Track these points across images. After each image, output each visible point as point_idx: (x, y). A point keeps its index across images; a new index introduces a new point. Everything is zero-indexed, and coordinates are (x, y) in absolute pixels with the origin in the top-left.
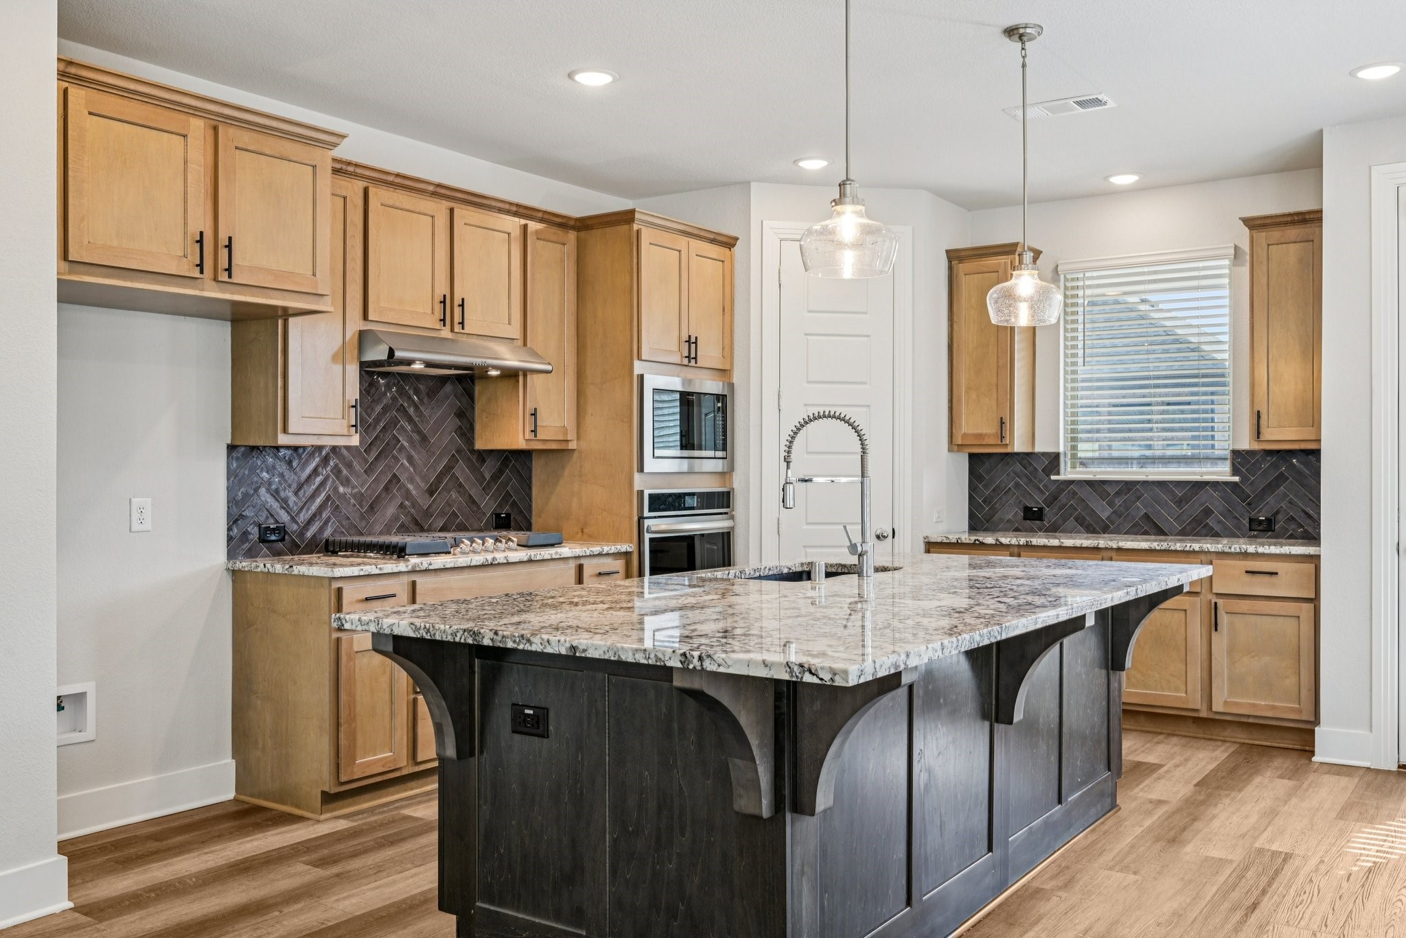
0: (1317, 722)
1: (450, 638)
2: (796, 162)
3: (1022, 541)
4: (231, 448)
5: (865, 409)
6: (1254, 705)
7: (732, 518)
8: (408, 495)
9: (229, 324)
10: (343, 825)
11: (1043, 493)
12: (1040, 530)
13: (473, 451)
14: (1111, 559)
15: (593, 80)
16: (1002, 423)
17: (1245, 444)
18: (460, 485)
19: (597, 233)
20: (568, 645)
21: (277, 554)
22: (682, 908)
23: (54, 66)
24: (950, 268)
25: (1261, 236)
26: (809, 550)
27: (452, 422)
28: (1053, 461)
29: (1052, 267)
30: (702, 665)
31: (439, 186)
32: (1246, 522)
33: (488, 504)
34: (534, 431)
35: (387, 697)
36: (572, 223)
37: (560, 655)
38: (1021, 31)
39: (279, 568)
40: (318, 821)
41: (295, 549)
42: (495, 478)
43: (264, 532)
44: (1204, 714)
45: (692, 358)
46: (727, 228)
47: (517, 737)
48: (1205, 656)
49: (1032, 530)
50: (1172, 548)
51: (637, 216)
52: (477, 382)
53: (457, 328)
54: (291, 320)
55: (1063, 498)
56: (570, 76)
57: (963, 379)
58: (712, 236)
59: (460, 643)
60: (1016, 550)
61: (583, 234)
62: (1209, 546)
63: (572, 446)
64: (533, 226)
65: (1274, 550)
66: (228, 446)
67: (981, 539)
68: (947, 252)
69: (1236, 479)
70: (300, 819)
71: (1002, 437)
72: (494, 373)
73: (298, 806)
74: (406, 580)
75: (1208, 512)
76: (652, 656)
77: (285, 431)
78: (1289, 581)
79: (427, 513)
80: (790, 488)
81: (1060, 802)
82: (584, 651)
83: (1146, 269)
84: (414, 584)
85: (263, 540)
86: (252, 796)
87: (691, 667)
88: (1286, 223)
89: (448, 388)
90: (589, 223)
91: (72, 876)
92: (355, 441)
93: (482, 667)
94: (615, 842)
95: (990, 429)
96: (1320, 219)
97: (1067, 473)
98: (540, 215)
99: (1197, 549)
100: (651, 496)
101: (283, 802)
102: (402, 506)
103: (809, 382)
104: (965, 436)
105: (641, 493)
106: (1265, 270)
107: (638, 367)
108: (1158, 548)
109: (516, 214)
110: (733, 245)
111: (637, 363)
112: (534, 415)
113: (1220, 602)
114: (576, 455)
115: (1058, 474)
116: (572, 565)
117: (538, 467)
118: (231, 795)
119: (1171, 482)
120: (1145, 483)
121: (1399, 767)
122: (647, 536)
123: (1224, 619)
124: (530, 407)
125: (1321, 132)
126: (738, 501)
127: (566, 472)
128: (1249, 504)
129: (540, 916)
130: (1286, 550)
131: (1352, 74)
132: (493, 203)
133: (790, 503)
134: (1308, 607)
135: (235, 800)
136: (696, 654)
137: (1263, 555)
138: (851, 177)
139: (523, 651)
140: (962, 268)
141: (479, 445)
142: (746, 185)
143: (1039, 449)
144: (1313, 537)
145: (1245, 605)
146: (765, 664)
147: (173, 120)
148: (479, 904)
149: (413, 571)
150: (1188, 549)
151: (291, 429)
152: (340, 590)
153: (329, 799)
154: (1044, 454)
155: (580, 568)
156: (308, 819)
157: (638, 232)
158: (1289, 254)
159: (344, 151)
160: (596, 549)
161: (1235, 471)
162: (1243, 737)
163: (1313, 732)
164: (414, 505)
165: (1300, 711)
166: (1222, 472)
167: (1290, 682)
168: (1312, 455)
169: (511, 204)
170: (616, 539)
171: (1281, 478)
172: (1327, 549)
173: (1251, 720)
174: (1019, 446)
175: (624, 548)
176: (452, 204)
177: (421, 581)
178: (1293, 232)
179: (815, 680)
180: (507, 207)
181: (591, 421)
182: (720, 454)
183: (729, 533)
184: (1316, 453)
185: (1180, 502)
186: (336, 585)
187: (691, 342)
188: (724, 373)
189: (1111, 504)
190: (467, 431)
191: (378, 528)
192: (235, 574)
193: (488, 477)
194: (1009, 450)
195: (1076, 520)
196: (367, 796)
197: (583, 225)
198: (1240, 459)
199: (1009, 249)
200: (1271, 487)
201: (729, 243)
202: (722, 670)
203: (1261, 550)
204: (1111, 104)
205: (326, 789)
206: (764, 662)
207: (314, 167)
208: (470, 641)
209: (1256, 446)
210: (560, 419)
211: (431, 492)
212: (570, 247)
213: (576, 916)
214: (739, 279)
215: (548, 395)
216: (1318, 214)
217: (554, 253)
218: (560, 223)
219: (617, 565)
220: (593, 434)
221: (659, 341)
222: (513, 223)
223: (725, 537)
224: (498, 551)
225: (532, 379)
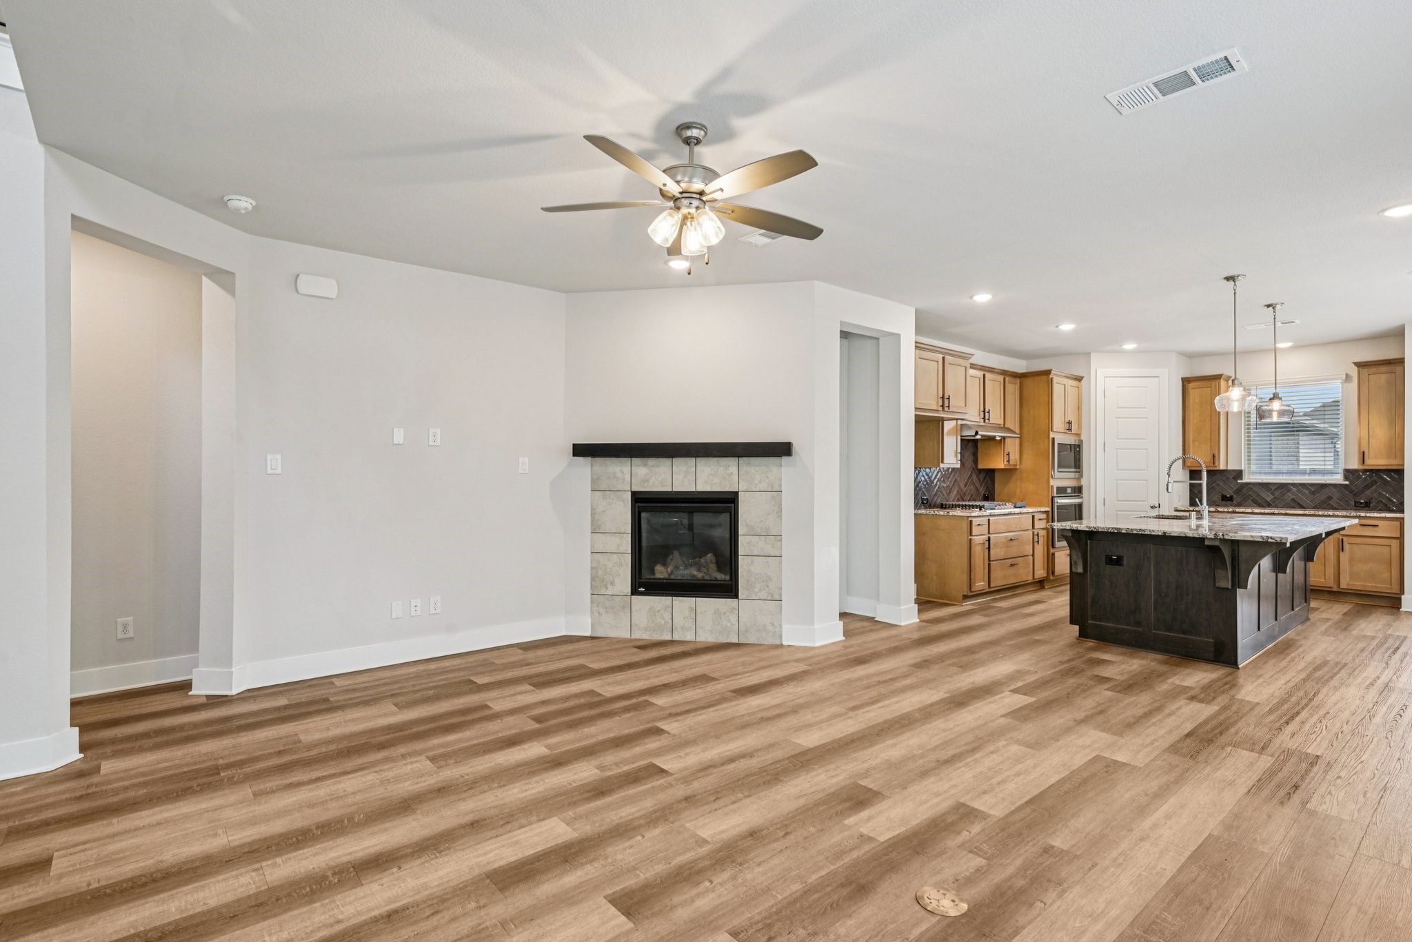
0: (1402, 591)
4: (915, 469)
6: (1364, 586)
7: (1082, 498)
8: (959, 487)
10: (973, 607)
11: (1233, 489)
12: (1231, 505)
13: (977, 469)
16: (1214, 456)
17: (1354, 465)
18: (974, 483)
19: (1031, 379)
21: (926, 508)
22: (1187, 620)
23: (913, 345)
24: (1184, 386)
25: (1365, 371)
27: (971, 458)
28: (1239, 474)
31: (982, 366)
32: (1353, 503)
33: (982, 490)
34: (1009, 461)
35: (983, 561)
36: (1018, 375)
38: (1273, 305)
39: (942, 513)
40: (960, 606)
41: (931, 506)
42: (984, 479)
43: (923, 500)
44: (1335, 589)
45: (1070, 430)
46: (1080, 374)
47: (1108, 566)
48: (1336, 562)
49: (1226, 506)
50: (1317, 514)
51: (1053, 372)
53: (987, 421)
54: (945, 422)
55: (1244, 490)
56: (1059, 327)
57: (1191, 436)
58: (1075, 377)
61: (1024, 380)
62: (1337, 513)
63: (1018, 467)
65: (1376, 515)
68: (1182, 378)
69: (1347, 483)
70: (952, 605)
71: (1214, 463)
72: (998, 438)
73: (950, 600)
74: (987, 518)
75: (1330, 498)
77: (942, 462)
78: (1385, 529)
79: (965, 494)
80: (1170, 485)
81: (1293, 610)
84: (989, 520)
85: (923, 503)
86: (928, 596)
88: (1379, 364)
89: (970, 444)
90: (1027, 375)
92: (960, 466)
93: (1091, 543)
94: (1156, 600)
95: (1206, 459)
96: (1404, 362)
97: (1247, 478)
99: (1332, 514)
100: (1057, 488)
101: (942, 599)
102: (958, 491)
103: (1118, 439)
104: (1191, 462)
105: (1052, 487)
106: (1367, 386)
107: (1052, 435)
108: (1308, 513)
110: (1081, 380)
111: (1051, 433)
112: (1009, 454)
113: (1345, 539)
114: (1018, 471)
115: (1242, 479)
116: (1030, 516)
117: (997, 477)
119: (1308, 484)
120: (1293, 485)
122: (1056, 505)
123: (1346, 546)
124: (1006, 452)
125: (1404, 325)
126: (1085, 490)
127: (1013, 478)
128: (1354, 494)
129: (1119, 625)
130: (1383, 515)
132: (996, 371)
133: (1170, 490)
134: (1397, 541)
137: (1370, 517)
138: (1237, 377)
140: (1191, 385)
141: (980, 467)
142: (1089, 354)
143: (1230, 468)
144: (1402, 511)
145: (1360, 540)
148: (1090, 622)
149: (990, 515)
150: (1326, 514)
151: (945, 461)
152: (971, 522)
153: (966, 597)
154: (1233, 470)
155: (1033, 516)
156: (955, 605)
157: (1052, 379)
158: (1381, 378)
159: (973, 360)
160: (1039, 510)
161: (1346, 478)
162: (1356, 600)
163: (1400, 599)
165: (1391, 588)
166: (1339, 479)
167: (1386, 575)
168: (1399, 472)
169: (1001, 370)
170: (1041, 506)
171: (1374, 482)
173: (1362, 593)
174: (1222, 467)
175: (1047, 509)
176: (985, 373)
177: (991, 518)
178: (1383, 369)
181: (1025, 457)
182: (1078, 470)
183: (1081, 504)
184: (1403, 470)
185: (1313, 493)
186: (970, 519)
187: (1070, 423)
188: (1078, 435)
189: (1272, 494)
190: (976, 461)
191: (956, 499)
193: (981, 480)
194: (1217, 469)
195: (1252, 501)
196: (973, 599)
197: (1022, 376)
198: (1348, 473)
199: (1218, 377)
200: (1367, 487)
203: (1368, 515)
204: (1298, 322)
205: (965, 594)
207: (966, 367)
208: (1116, 531)
209: (1362, 467)
210: (1015, 456)
211: (966, 486)
212: (1018, 385)
213: (1138, 624)
214: (1084, 395)
215: (1012, 446)
216: (1401, 361)
217: (1013, 388)
218: (1015, 375)
219: (1044, 516)
220: (1028, 463)
221: (1058, 423)
222: (1001, 378)
223: (1080, 506)
224: (1009, 508)
225: (1008, 441)
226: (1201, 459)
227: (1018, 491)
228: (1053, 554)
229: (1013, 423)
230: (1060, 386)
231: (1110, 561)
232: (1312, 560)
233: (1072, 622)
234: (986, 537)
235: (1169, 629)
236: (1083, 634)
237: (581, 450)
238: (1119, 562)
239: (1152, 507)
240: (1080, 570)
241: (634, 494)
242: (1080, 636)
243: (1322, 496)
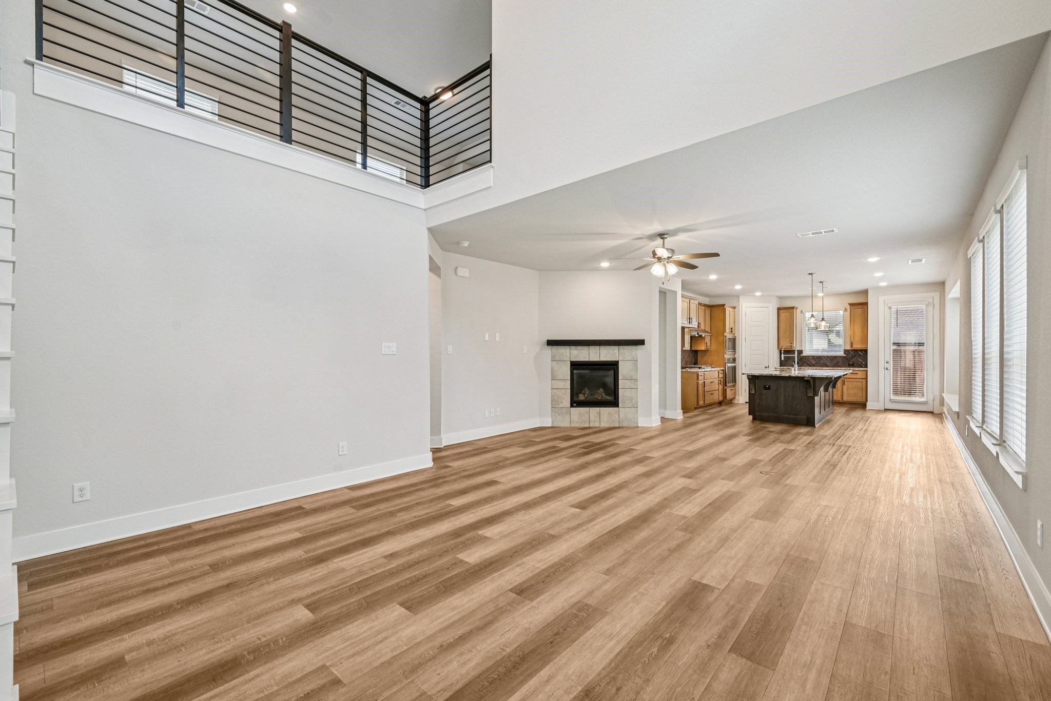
0: (867, 401)
6: (853, 399)
7: (736, 363)
16: (790, 344)
17: (848, 348)
18: (690, 357)
19: (716, 308)
22: (797, 410)
23: (681, 295)
24: (778, 312)
25: (853, 307)
27: (691, 345)
28: (801, 352)
29: (801, 311)
32: (848, 364)
33: (693, 360)
34: (707, 346)
38: (823, 282)
42: (694, 355)
44: (842, 401)
45: (732, 332)
46: (736, 306)
47: (765, 390)
48: (842, 390)
51: (726, 305)
53: (699, 328)
54: (685, 329)
55: (803, 359)
57: (781, 334)
62: (842, 368)
63: (709, 349)
65: (857, 369)
68: (777, 308)
69: (845, 355)
71: (789, 347)
72: (703, 336)
73: (692, 409)
75: (838, 362)
77: (684, 347)
78: (860, 375)
79: (687, 362)
81: (829, 409)
88: (858, 305)
90: (714, 306)
92: (689, 349)
94: (784, 403)
96: (868, 304)
100: (727, 359)
103: (751, 336)
104: (782, 347)
105: (725, 358)
106: (853, 314)
107: (725, 334)
110: (736, 308)
112: (706, 344)
113: (845, 379)
114: (710, 351)
115: (804, 354)
117: (699, 354)
119: (830, 356)
120: (824, 356)
121: (884, 409)
122: (727, 366)
123: (846, 382)
124: (705, 342)
125: (868, 289)
126: (737, 360)
127: (707, 354)
128: (848, 360)
129: (769, 414)
130: (860, 369)
134: (865, 380)
140: (781, 311)
141: (693, 349)
142: (738, 297)
144: (867, 367)
145: (850, 380)
148: (757, 413)
152: (698, 374)
153: (696, 408)
154: (800, 350)
155: (718, 372)
157: (726, 308)
158: (859, 311)
160: (720, 369)
161: (845, 353)
162: (849, 406)
163: (866, 404)
165: (863, 400)
166: (842, 354)
167: (861, 395)
168: (866, 351)
169: (704, 304)
171: (856, 355)
172: (869, 369)
173: (852, 402)
174: (795, 349)
175: (722, 369)
178: (860, 307)
181: (712, 345)
182: (734, 351)
184: (867, 350)
185: (832, 360)
187: (732, 329)
188: (734, 334)
189: (815, 361)
190: (693, 347)
194: (791, 349)
195: (807, 364)
196: (699, 409)
197: (711, 307)
198: (846, 351)
199: (793, 308)
200: (853, 357)
201: (734, 308)
203: (854, 369)
209: (851, 349)
210: (709, 344)
212: (709, 311)
213: (777, 413)
214: (737, 315)
215: (708, 340)
216: (866, 304)
217: (708, 312)
218: (709, 306)
219: (722, 372)
220: (713, 348)
221: (728, 330)
222: (703, 308)
223: (735, 368)
224: (709, 369)
225: (706, 336)
226: (785, 345)
227: (709, 360)
228: (726, 389)
229: (708, 329)
230: (728, 310)
231: (765, 388)
232: (835, 388)
233: (750, 414)
234: (703, 381)
235: (789, 414)
236: (754, 419)
237: (551, 343)
238: (769, 388)
239: (766, 367)
240: (753, 392)
241: (571, 362)
243: (835, 362)
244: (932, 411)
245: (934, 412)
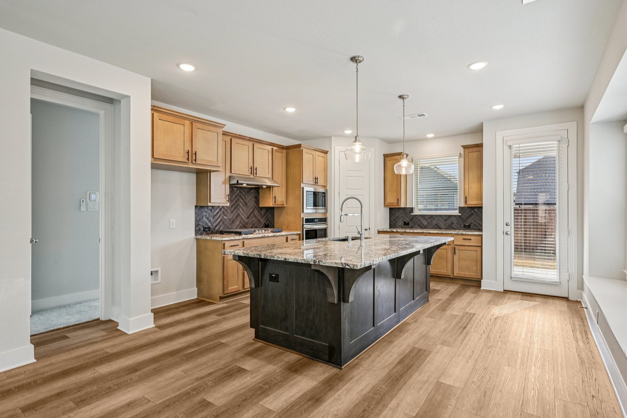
0: (482, 278)
1: (253, 256)
2: (344, 131)
3: (404, 231)
4: (196, 207)
5: (362, 196)
6: (465, 274)
7: (327, 225)
8: (242, 219)
9: (195, 174)
10: (225, 305)
11: (409, 218)
12: (408, 228)
13: (259, 207)
14: (427, 236)
15: (290, 110)
16: (398, 200)
17: (463, 205)
18: (256, 216)
19: (291, 150)
20: (284, 258)
21: (208, 234)
22: (314, 327)
23: (150, 107)
24: (384, 159)
25: (467, 150)
26: (347, 233)
27: (253, 200)
28: (412, 210)
29: (411, 159)
30: (319, 263)
31: (250, 138)
32: (463, 226)
33: (263, 221)
34: (275, 202)
35: (237, 271)
36: (285, 147)
37: (282, 261)
38: (403, 96)
39: (208, 238)
40: (219, 304)
41: (213, 233)
42: (265, 214)
43: (205, 229)
44: (452, 276)
45: (316, 183)
46: (326, 149)
47: (271, 282)
48: (452, 261)
49: (406, 228)
50: (443, 233)
51: (302, 145)
52: (260, 189)
53: (255, 175)
54: (212, 173)
55: (414, 219)
56: (284, 109)
57: (388, 188)
58: (321, 151)
59: (256, 258)
60: (402, 233)
61: (288, 150)
62: (453, 232)
63: (285, 206)
64: (275, 148)
65: (470, 233)
66: (195, 206)
67: (392, 230)
68: (384, 155)
69: (460, 214)
70: (214, 303)
71: (398, 203)
72: (264, 187)
73: (213, 300)
74: (241, 241)
75: (453, 223)
76: (306, 261)
77: (210, 202)
78: (474, 242)
79: (247, 223)
80: (342, 217)
81: (413, 300)
82: (288, 260)
83: (436, 159)
84: (244, 242)
85: (204, 230)
86: (201, 297)
87: (316, 264)
88: (473, 147)
90: (290, 147)
91: (155, 318)
92: (228, 205)
93: (261, 264)
94: (296, 310)
95: (395, 201)
96: (482, 146)
97: (416, 212)
98: (276, 145)
99: (450, 233)
100: (306, 219)
101: (209, 299)
102: (240, 222)
103: (347, 189)
104: (388, 203)
105: (303, 218)
106: (468, 159)
107: (302, 185)
108: (439, 233)
109: (270, 145)
111: (302, 184)
112: (275, 198)
113: (456, 247)
114: (286, 208)
115: (413, 213)
116: (285, 237)
117: (276, 211)
118: (196, 297)
119: (443, 215)
120: (436, 215)
121: (504, 291)
122: (305, 230)
123: (457, 251)
124: (274, 196)
125: (483, 123)
126: (329, 220)
127: (283, 213)
128: (464, 221)
129: (276, 329)
130: (473, 233)
131: (491, 107)
132: (264, 142)
133: (342, 221)
134: (480, 248)
135: (197, 298)
136: (318, 260)
137: (467, 234)
138: (358, 135)
139: (272, 259)
140: (387, 159)
141: (261, 206)
142: (330, 137)
143: (408, 206)
144: (481, 230)
145: (463, 248)
146: (336, 263)
147: (181, 121)
148: (261, 326)
149: (243, 239)
150: (447, 233)
151: (211, 202)
152: (224, 244)
153: (221, 298)
154: (409, 208)
155: (287, 238)
156: (216, 303)
157: (302, 150)
158: (474, 155)
159: (225, 129)
160: (291, 233)
161: (460, 212)
162: (462, 283)
163: (481, 281)
164: (244, 221)
165: (477, 276)
166: (456, 213)
167: (475, 268)
168: (480, 208)
169: (269, 142)
170: (297, 230)
171: (472, 214)
172: (484, 233)
173: (464, 278)
174: (403, 205)
175: (299, 232)
176: (253, 143)
177: (245, 241)
178: (475, 149)
179: (349, 267)
180: (268, 143)
181: (290, 199)
182: (324, 208)
183: (326, 229)
185: (445, 220)
186: (223, 242)
187: (316, 179)
188: (325, 187)
189: (427, 221)
190: (257, 202)
191: (234, 227)
192: (197, 239)
193: (263, 214)
194: (400, 207)
195: (418, 225)
196: (231, 298)
197: (288, 148)
198: (461, 209)
199: (400, 154)
200: (469, 217)
201: (326, 152)
202: (324, 265)
203: (467, 233)
204: (427, 116)
205: (221, 296)
206: (335, 262)
207: (218, 133)
208: (258, 257)
209: (465, 206)
210: (281, 199)
211: (248, 218)
212: (285, 153)
213: (286, 329)
215: (279, 192)
216: (482, 144)
218: (282, 147)
219: (297, 237)
220: (291, 203)
221: (308, 178)
222: (269, 148)
225: (275, 188)
226: (392, 200)
227: (286, 221)
229: (280, 178)
230: (308, 155)
231: (271, 278)
232: (430, 264)
233: (251, 327)
235: (303, 335)
236: (257, 336)
238: (276, 279)
240: (253, 285)
242: (255, 338)
243: (449, 222)
244: (567, 296)
245: (570, 299)
